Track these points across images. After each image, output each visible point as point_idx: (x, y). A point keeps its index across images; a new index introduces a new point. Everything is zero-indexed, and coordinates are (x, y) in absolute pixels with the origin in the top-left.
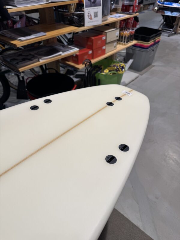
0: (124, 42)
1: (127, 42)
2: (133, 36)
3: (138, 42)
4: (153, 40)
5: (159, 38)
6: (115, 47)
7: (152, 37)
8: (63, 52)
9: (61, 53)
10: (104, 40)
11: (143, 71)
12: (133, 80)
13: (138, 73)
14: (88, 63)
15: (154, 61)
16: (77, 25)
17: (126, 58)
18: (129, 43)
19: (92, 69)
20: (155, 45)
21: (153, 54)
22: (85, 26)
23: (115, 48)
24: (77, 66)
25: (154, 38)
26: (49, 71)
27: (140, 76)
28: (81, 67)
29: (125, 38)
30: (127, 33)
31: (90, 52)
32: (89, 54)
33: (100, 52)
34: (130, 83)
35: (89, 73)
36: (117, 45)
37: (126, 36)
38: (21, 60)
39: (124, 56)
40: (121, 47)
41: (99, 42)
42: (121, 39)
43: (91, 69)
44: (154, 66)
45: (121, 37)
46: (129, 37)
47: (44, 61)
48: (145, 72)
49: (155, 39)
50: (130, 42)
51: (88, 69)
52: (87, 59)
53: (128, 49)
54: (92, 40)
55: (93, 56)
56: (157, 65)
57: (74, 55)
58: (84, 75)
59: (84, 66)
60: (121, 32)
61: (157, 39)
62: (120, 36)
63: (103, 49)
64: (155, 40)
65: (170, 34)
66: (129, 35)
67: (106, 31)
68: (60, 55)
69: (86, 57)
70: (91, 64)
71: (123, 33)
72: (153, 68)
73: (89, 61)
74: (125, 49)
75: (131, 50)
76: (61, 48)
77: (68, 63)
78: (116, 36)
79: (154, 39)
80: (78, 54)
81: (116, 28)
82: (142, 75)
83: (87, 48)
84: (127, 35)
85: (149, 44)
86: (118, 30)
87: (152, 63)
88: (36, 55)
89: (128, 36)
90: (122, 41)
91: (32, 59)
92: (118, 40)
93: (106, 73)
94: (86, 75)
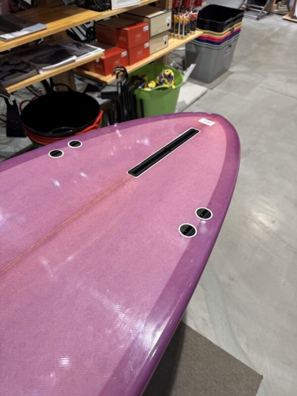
0: (181, 33)
1: (185, 34)
2: (196, 23)
3: (204, 33)
4: (229, 29)
5: (240, 24)
6: (165, 43)
7: (228, 23)
8: (78, 56)
9: (74, 58)
10: (147, 31)
11: (214, 83)
12: (198, 99)
13: (205, 87)
14: (122, 73)
15: (232, 64)
16: (99, 7)
17: (185, 61)
18: (188, 36)
19: (128, 82)
20: (233, 37)
21: (229, 53)
22: (113, 9)
23: (166, 45)
24: (103, 78)
25: (230, 24)
26: (58, 89)
27: (210, 92)
28: (110, 79)
29: (181, 26)
30: (185, 17)
31: (124, 54)
32: (122, 56)
33: (140, 53)
34: (193, 103)
35: (124, 88)
36: (169, 39)
37: (184, 23)
38: (9, 73)
39: (182, 57)
40: (177, 43)
41: (138, 36)
42: (175, 28)
43: (126, 81)
44: (232, 73)
45: (175, 24)
46: (188, 24)
47: (46, 72)
48: (218, 84)
49: (232, 26)
50: (191, 34)
51: (121, 83)
52: (120, 66)
53: (188, 45)
54: (126, 33)
55: (129, 61)
56: (237, 72)
57: (98, 61)
58: (116, 93)
59: (115, 77)
60: (175, 16)
61: (236, 27)
62: (173, 24)
63: (145, 47)
64: (233, 28)
65: (259, 14)
66: (189, 21)
67: (149, 16)
68: (74, 61)
69: (117, 62)
70: (126, 75)
71: (178, 18)
72: (231, 77)
73: (123, 69)
74: (185, 45)
75: (193, 46)
76: (75, 48)
77: (87, 72)
78: (167, 25)
79: (230, 27)
80: (103, 57)
81: (165, 10)
82: (212, 89)
83: (119, 47)
84: (185, 20)
85: (223, 36)
86: (170, 13)
87: (229, 67)
88: (32, 63)
89: (186, 23)
90: (177, 32)
91: (27, 70)
92: (171, 31)
93: (151, 88)
94: (120, 92)
